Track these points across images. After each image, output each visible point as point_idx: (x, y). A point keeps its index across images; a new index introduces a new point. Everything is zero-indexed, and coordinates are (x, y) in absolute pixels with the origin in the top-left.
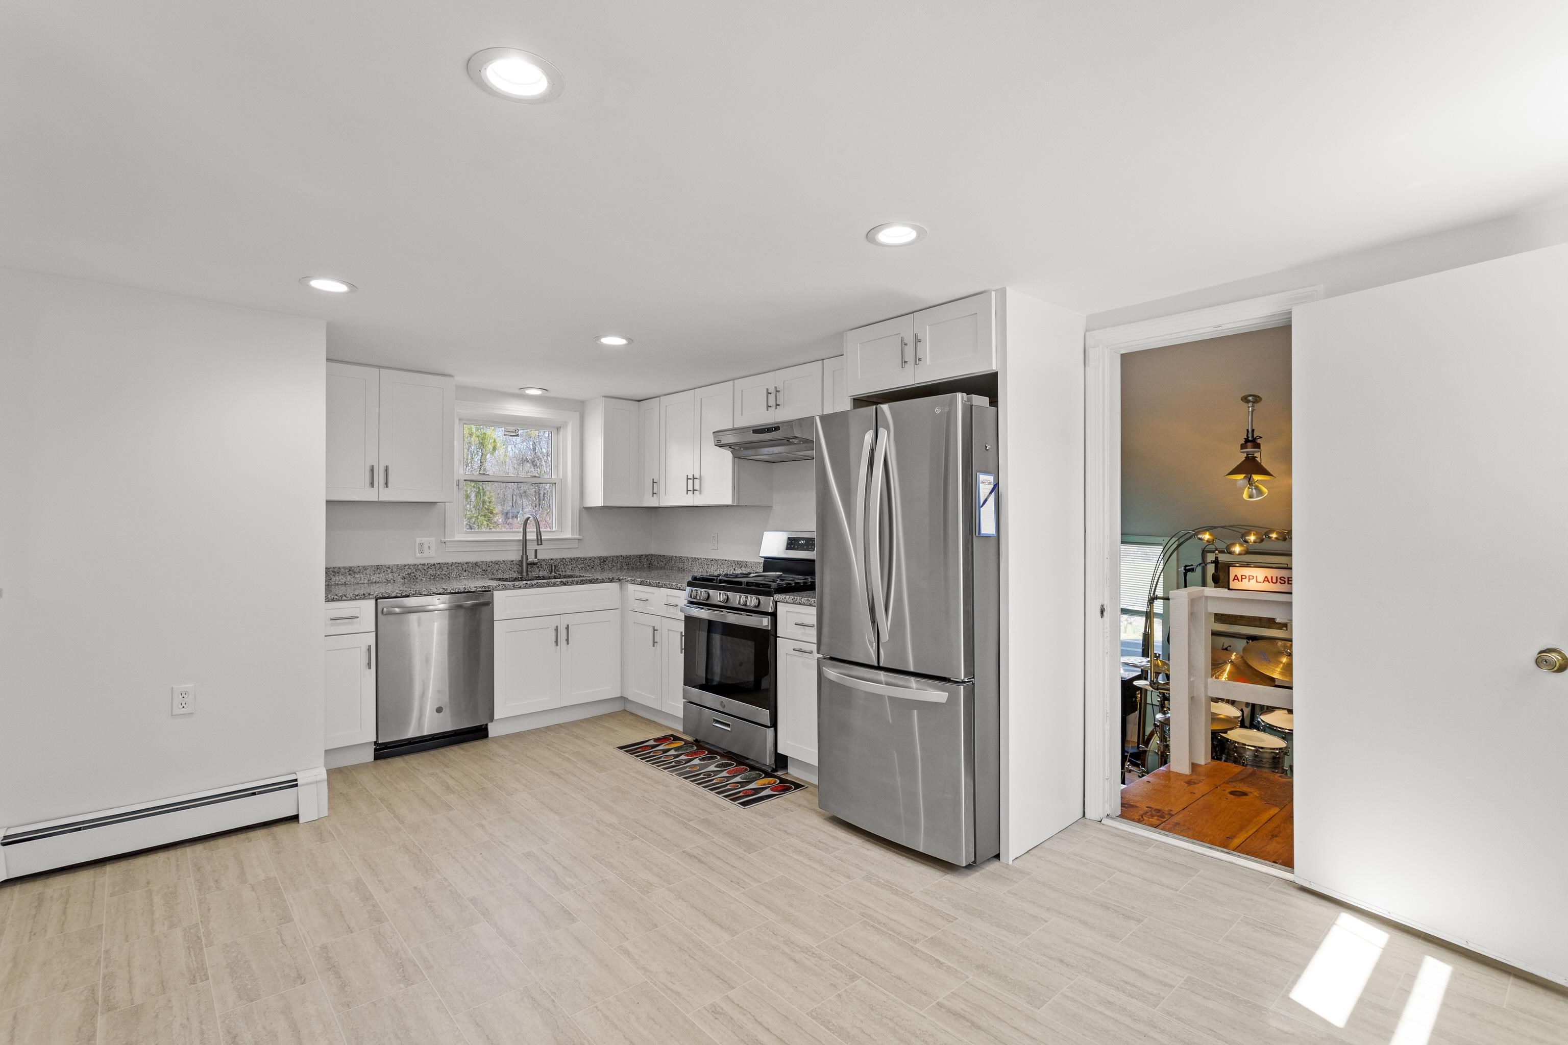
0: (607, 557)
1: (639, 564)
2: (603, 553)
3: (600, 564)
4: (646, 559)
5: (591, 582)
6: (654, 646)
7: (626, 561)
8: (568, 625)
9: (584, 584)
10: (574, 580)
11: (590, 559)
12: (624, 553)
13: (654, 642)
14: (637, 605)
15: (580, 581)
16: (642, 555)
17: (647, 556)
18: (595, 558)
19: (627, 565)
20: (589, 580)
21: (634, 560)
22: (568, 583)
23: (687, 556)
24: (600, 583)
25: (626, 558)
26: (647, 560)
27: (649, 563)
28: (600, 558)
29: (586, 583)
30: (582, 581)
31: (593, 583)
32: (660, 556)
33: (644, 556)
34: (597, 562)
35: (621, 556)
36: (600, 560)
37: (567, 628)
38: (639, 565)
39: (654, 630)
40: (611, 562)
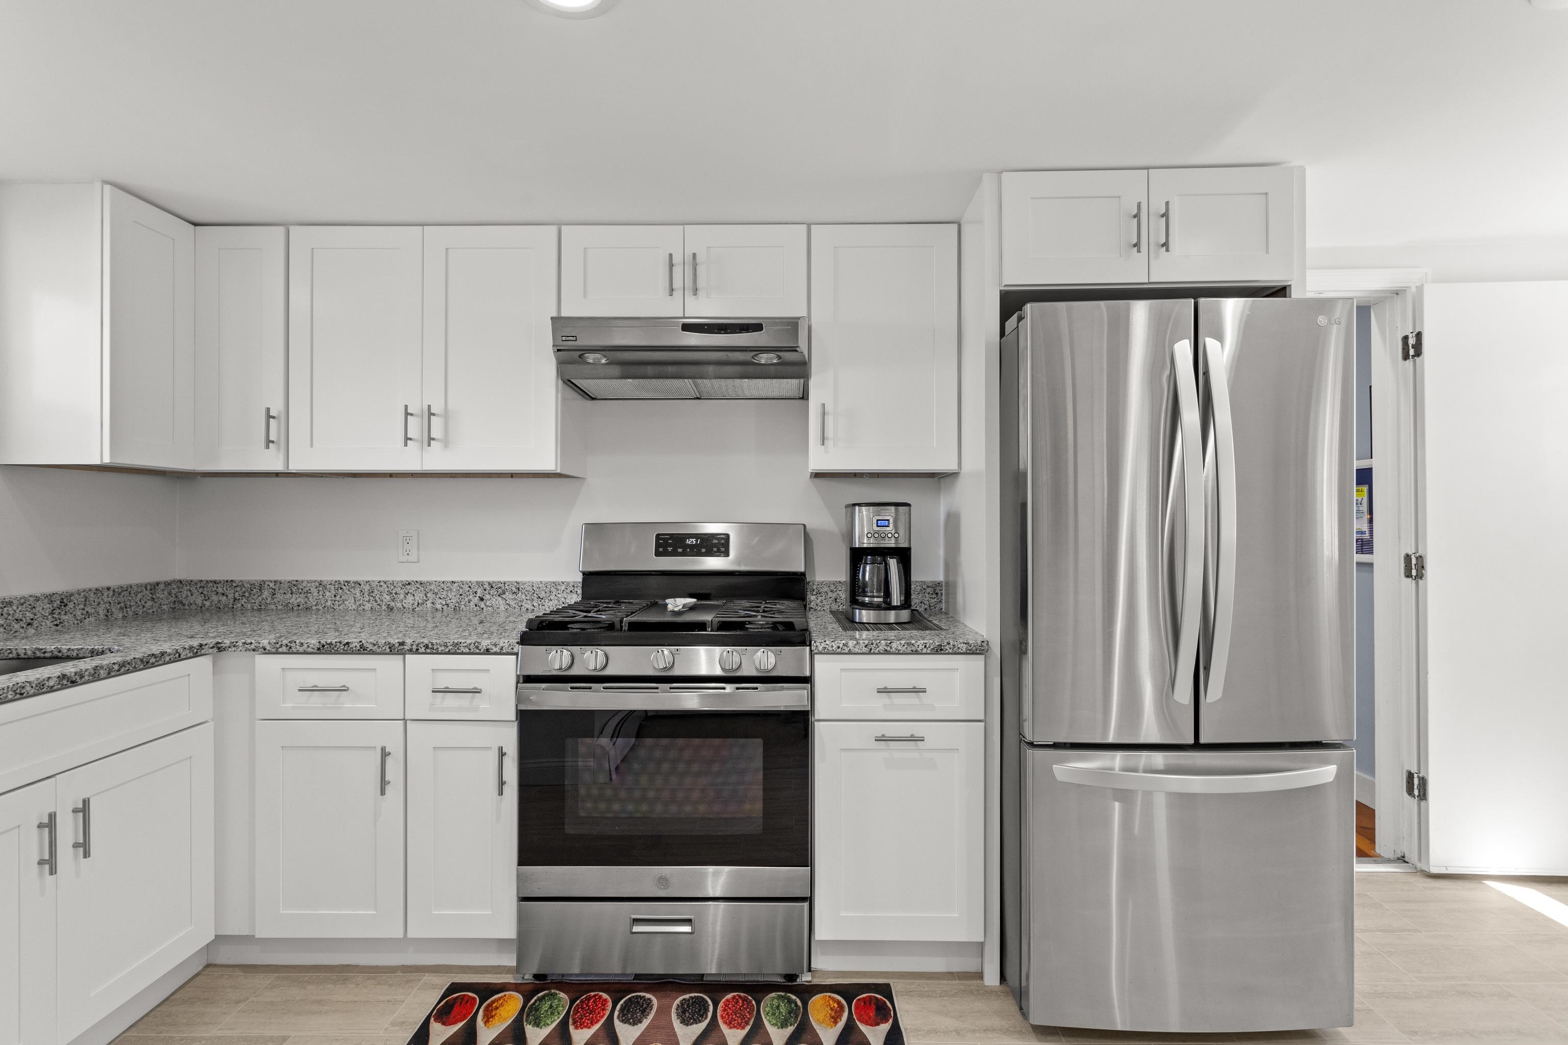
0: (72, 595)
1: (150, 603)
2: (59, 586)
3: (52, 613)
4: (166, 592)
5: (146, 663)
6: (383, 793)
7: (121, 599)
8: (86, 802)
9: (128, 672)
10: (102, 667)
11: (23, 601)
12: (114, 581)
13: (384, 784)
14: (294, 704)
15: (116, 667)
16: (158, 584)
17: (168, 584)
18: (37, 599)
19: (121, 608)
20: (142, 660)
21: (140, 596)
22: (82, 677)
23: (319, 579)
24: (170, 662)
25: (126, 590)
26: (170, 594)
27: (173, 599)
28: (50, 598)
29: (136, 670)
30: (122, 665)
31: (153, 666)
32: (215, 582)
33: (162, 586)
34: (43, 608)
35: (108, 589)
36: (51, 602)
37: (84, 809)
38: (152, 607)
39: (385, 754)
40: (82, 606)
